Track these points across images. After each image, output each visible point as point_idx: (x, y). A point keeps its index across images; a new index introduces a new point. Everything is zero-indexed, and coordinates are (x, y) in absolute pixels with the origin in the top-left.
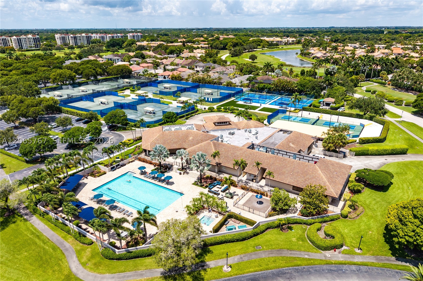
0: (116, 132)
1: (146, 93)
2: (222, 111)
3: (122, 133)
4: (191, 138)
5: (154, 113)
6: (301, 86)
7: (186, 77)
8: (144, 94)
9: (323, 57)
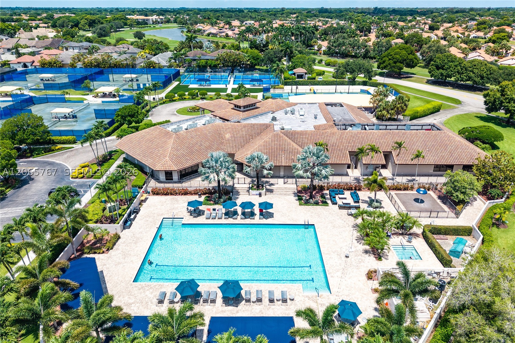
0: (31, 159)
1: (20, 89)
2: (185, 98)
3: (48, 158)
4: (228, 136)
5: (74, 117)
6: (254, 59)
7: (69, 61)
8: (19, 92)
9: (220, 33)
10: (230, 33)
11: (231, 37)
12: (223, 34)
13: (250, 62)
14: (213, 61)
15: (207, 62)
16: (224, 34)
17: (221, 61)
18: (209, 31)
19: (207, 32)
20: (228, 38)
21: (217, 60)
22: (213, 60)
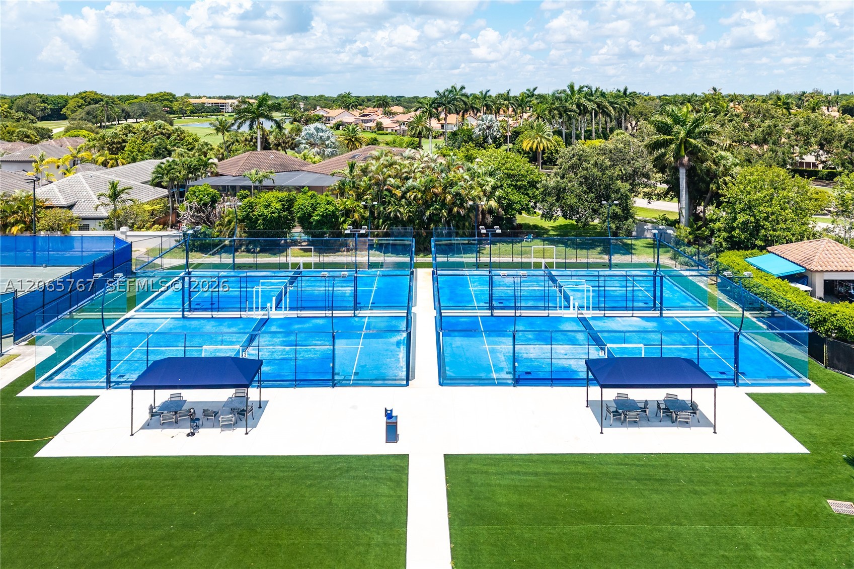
9: (363, 121)
10: (387, 122)
11: (389, 130)
12: (369, 124)
13: (499, 200)
14: (322, 198)
15: (291, 201)
16: (373, 125)
17: (359, 197)
18: (339, 120)
19: (334, 121)
20: (381, 132)
21: (342, 191)
22: (320, 189)
